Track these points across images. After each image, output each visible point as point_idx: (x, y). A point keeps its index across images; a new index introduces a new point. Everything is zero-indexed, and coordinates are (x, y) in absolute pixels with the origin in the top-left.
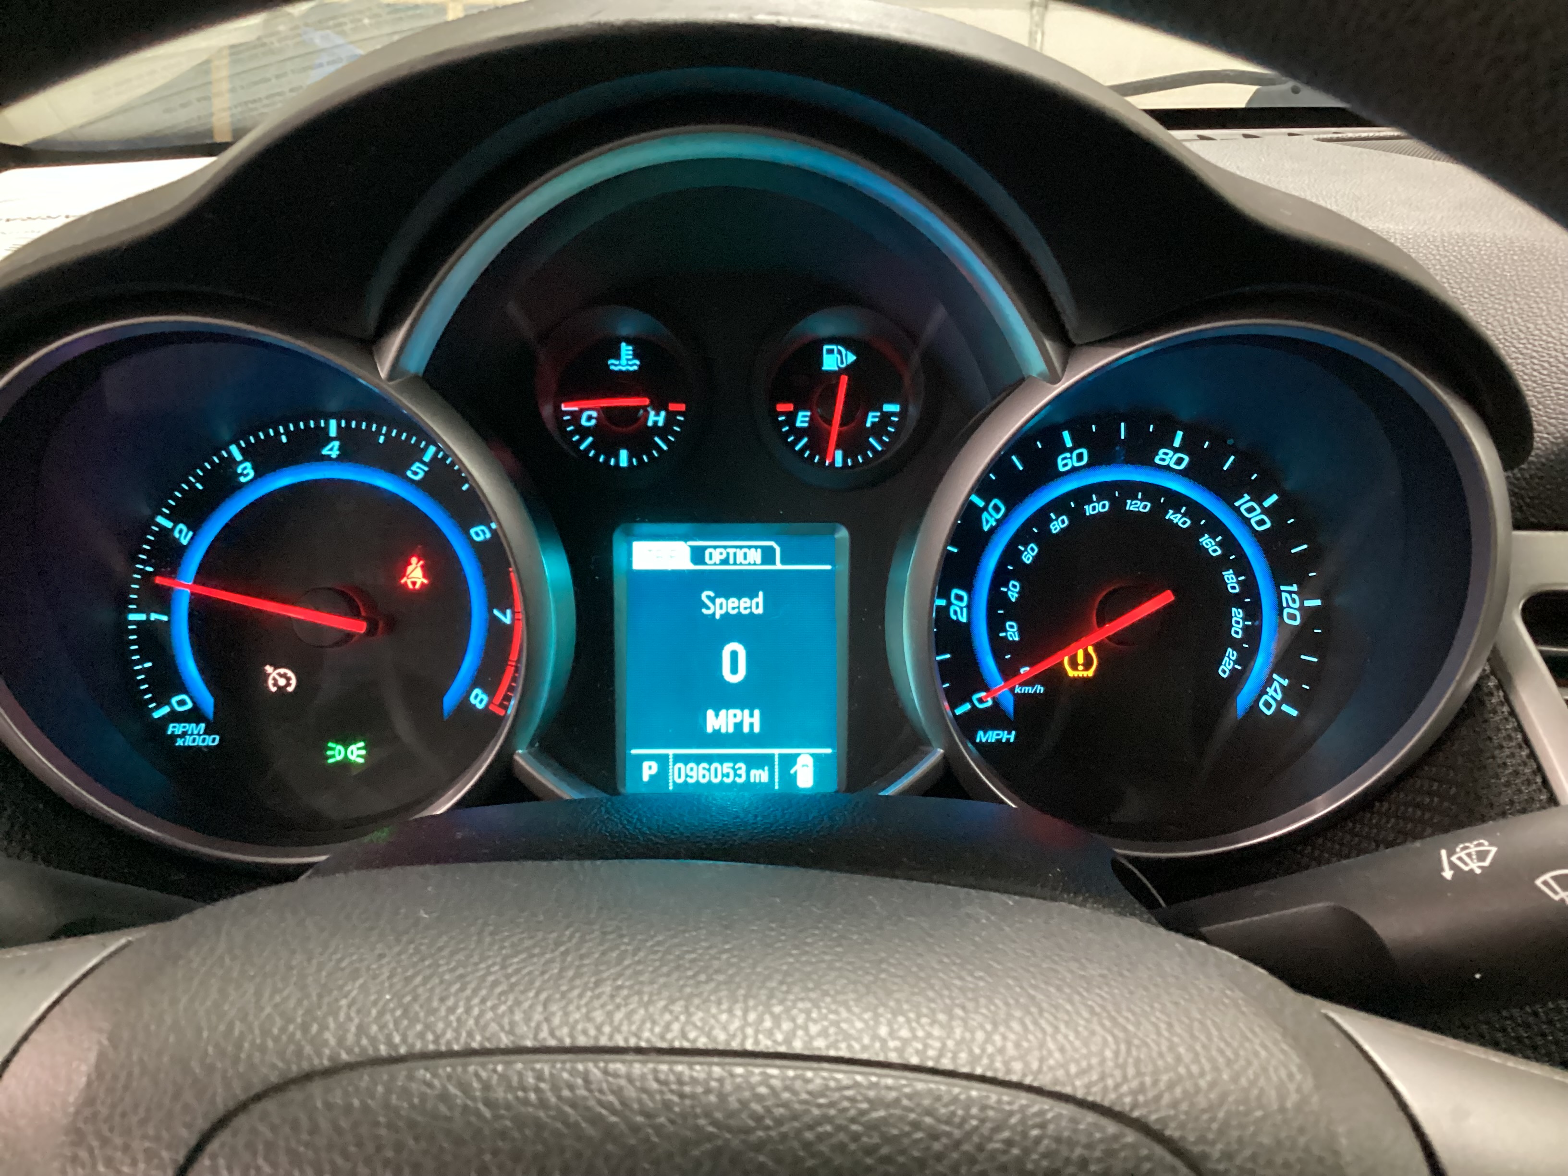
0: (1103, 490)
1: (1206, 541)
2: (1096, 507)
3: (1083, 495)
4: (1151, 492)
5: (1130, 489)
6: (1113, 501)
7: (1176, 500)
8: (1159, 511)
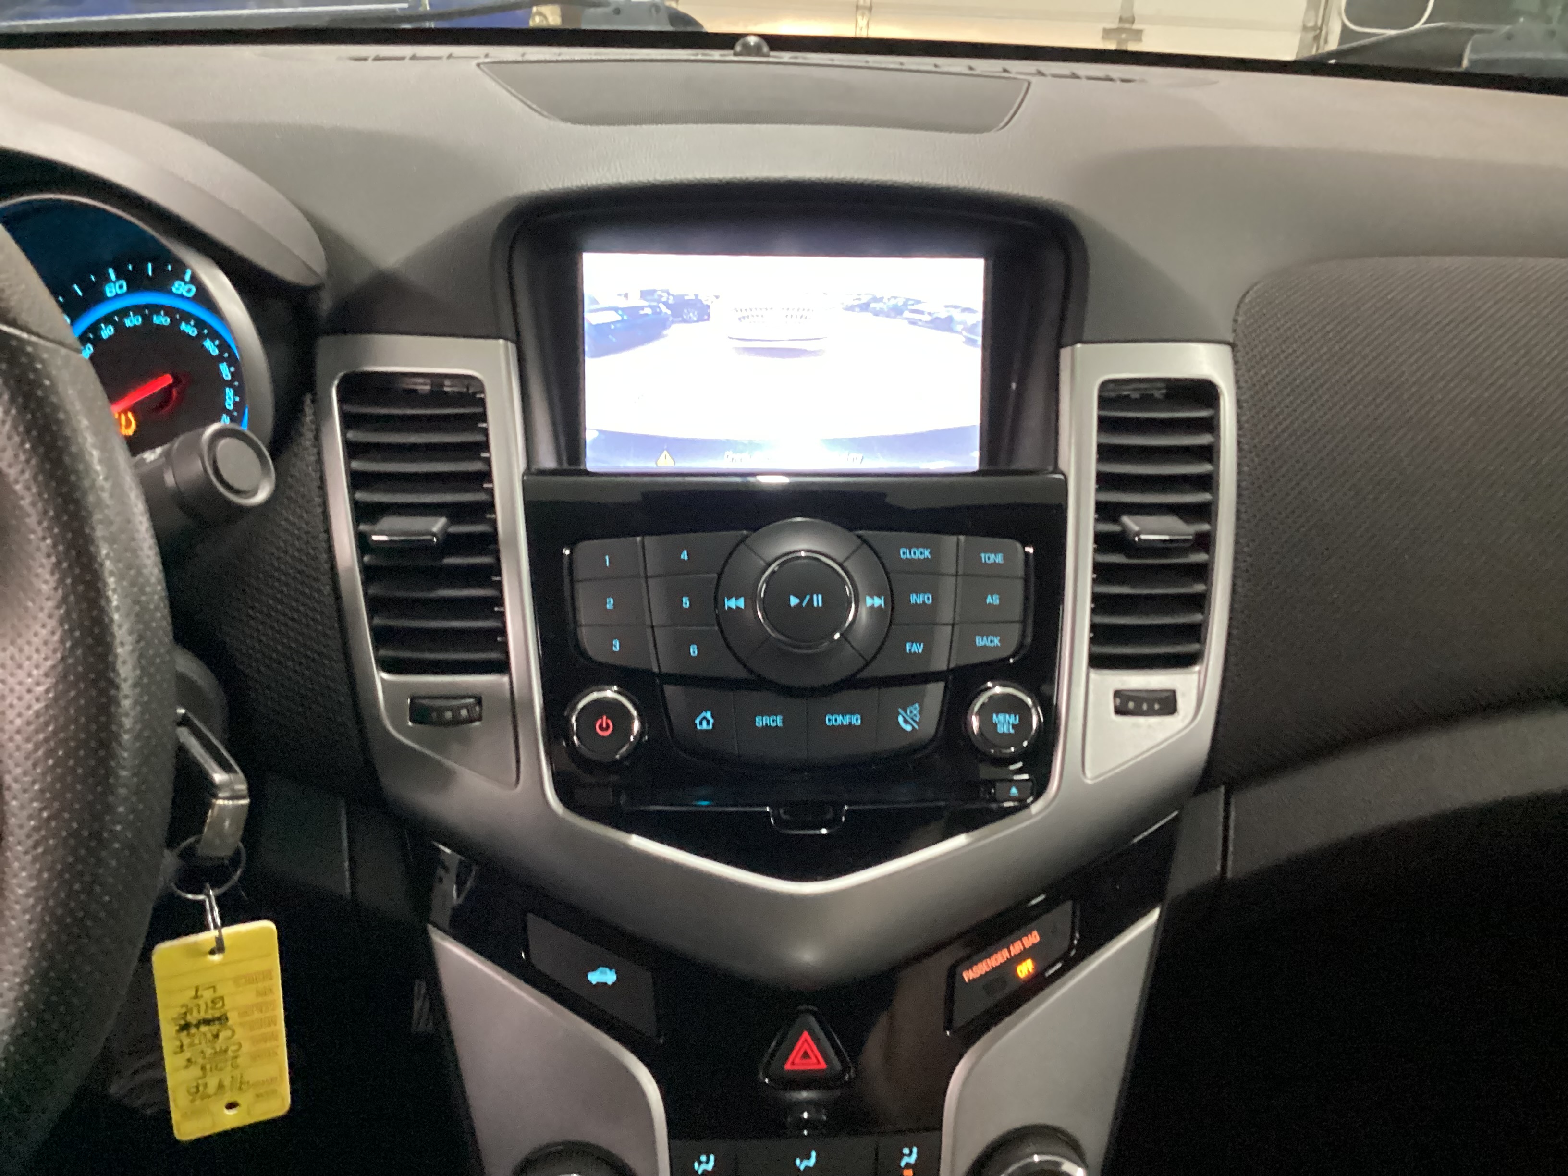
0: (138, 309)
1: (208, 344)
2: (133, 321)
3: (124, 312)
4: (169, 311)
5: (156, 309)
6: (144, 317)
7: (187, 317)
8: (175, 323)
